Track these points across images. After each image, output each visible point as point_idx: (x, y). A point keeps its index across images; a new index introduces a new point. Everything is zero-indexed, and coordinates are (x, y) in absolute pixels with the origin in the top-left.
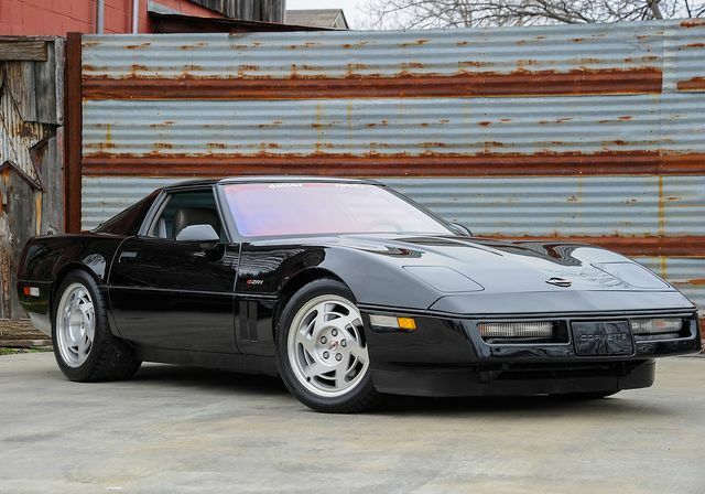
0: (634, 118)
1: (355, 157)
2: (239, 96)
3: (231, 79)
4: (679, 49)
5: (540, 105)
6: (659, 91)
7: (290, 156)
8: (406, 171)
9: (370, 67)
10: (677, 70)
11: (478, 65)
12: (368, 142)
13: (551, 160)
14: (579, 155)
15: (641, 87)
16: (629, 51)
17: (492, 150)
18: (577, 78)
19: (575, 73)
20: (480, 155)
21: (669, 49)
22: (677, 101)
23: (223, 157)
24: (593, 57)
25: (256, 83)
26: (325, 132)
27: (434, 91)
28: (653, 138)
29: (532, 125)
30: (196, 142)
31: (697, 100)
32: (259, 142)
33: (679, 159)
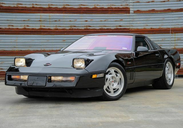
0: (123, 20)
1: (51, 29)
2: (17, 12)
3: (14, 7)
4: (134, 3)
5: (100, 16)
6: (129, 13)
7: (33, 29)
8: (66, 33)
9: (55, 5)
10: (133, 8)
11: (84, 5)
12: (55, 25)
13: (103, 30)
14: (110, 29)
15: (125, 12)
16: (122, 3)
17: (88, 28)
18: (109, 9)
19: (109, 8)
20: (85, 29)
21: (131, 3)
22: (134, 16)
23: (13, 29)
24: (113, 4)
25: (22, 8)
26: (43, 22)
27: (73, 12)
28: (128, 25)
29: (98, 21)
30: (5, 25)
31: (138, 16)
32: (24, 25)
33: (134, 30)
